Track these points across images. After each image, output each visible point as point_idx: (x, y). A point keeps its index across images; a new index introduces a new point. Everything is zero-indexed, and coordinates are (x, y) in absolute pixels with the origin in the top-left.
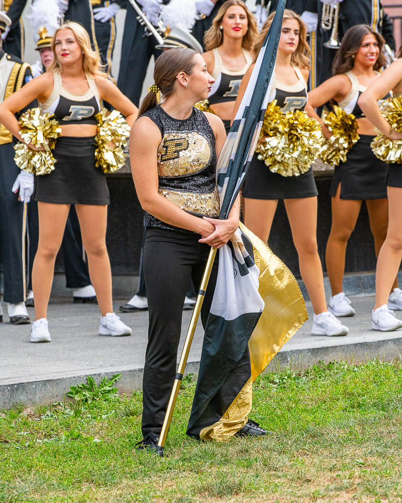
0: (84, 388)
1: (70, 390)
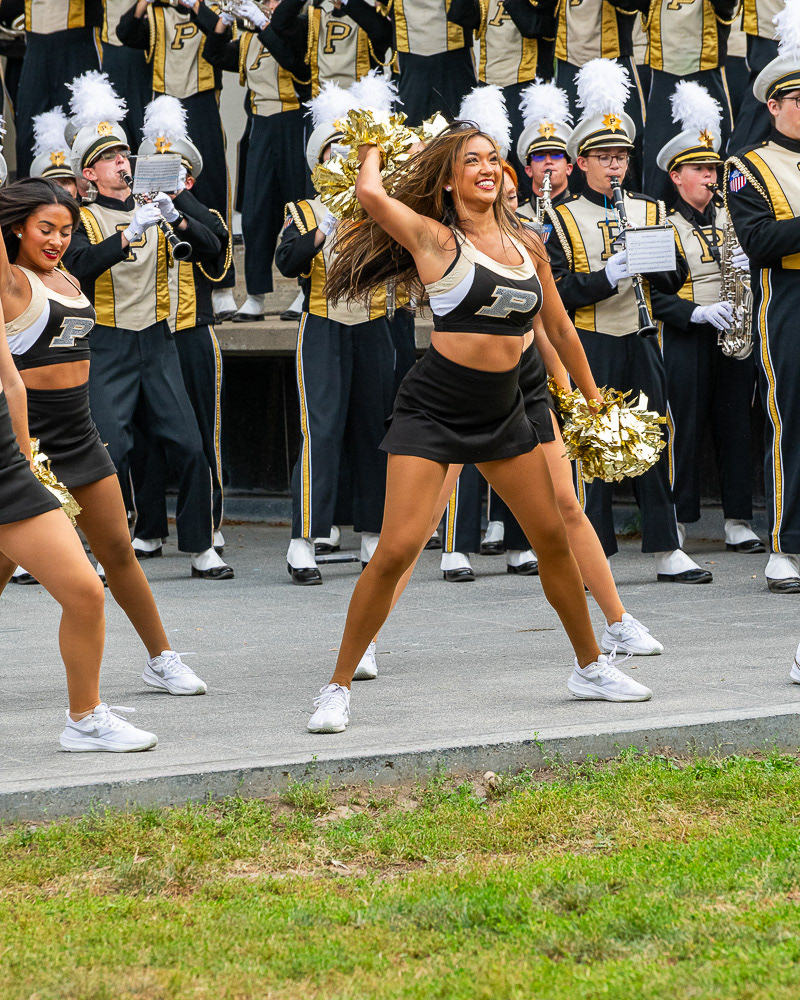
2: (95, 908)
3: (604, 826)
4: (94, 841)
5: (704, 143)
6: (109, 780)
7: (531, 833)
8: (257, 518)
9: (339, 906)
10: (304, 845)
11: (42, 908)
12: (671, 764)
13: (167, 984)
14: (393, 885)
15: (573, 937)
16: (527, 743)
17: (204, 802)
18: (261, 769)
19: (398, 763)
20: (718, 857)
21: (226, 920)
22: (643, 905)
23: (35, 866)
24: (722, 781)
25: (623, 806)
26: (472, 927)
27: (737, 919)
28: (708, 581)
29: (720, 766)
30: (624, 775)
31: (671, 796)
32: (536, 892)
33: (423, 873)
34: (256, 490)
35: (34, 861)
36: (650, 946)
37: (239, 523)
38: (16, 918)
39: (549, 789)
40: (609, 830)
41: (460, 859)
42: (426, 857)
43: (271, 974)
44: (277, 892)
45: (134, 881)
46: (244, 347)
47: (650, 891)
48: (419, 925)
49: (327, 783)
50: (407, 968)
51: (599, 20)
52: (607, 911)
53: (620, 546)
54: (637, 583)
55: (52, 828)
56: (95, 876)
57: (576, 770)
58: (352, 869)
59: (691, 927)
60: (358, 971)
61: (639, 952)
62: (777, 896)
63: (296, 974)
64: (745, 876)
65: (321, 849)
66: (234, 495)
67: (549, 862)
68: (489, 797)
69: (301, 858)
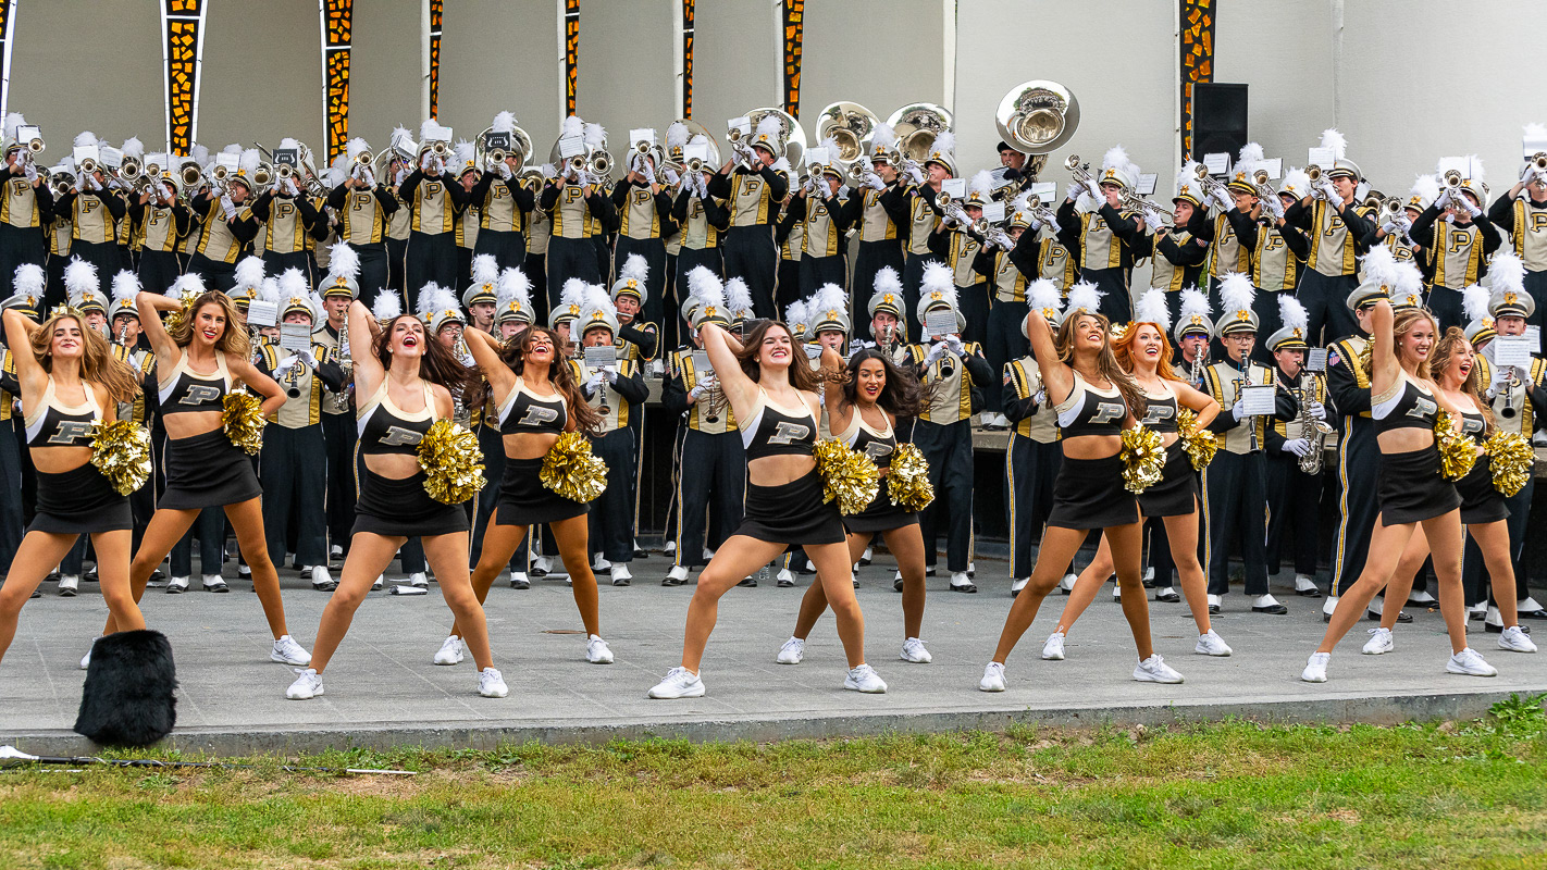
0: (1508, 705)
1: (1492, 707)
2: (883, 793)
3: (1212, 763)
4: (885, 753)
5: (1296, 336)
6: (897, 713)
7: (1164, 765)
8: (997, 556)
9: (1039, 803)
10: (1019, 763)
11: (850, 791)
12: (1257, 727)
13: (928, 844)
14: (1075, 792)
15: (1190, 832)
16: (1165, 707)
17: (956, 731)
18: (994, 713)
19: (1082, 714)
20: (1284, 787)
21: (967, 806)
22: (1236, 815)
23: (847, 765)
24: (1289, 740)
25: (1224, 752)
26: (1125, 821)
27: (1295, 827)
28: (1284, 613)
29: (1288, 730)
30: (1227, 732)
31: (1256, 747)
32: (1167, 802)
33: (1094, 785)
34: (997, 538)
35: (846, 761)
36: (1239, 841)
37: (985, 558)
38: (833, 796)
39: (1180, 738)
40: (1215, 766)
41: (1118, 778)
42: (1097, 776)
43: (995, 842)
44: (1000, 792)
45: (909, 779)
46: (995, 447)
47: (1241, 805)
48: (1091, 818)
49: (1036, 724)
50: (1082, 844)
51: (1237, 255)
52: (1212, 816)
53: (1230, 587)
54: (1238, 611)
55: (860, 741)
56: (886, 773)
57: (1196, 727)
58: (1048, 780)
59: (1266, 831)
60: (1051, 844)
61: (1232, 844)
62: (1322, 815)
63: (1011, 844)
64: (1301, 801)
65: (1030, 767)
66: (983, 540)
67: (1177, 784)
68: (1139, 740)
69: (1016, 771)
